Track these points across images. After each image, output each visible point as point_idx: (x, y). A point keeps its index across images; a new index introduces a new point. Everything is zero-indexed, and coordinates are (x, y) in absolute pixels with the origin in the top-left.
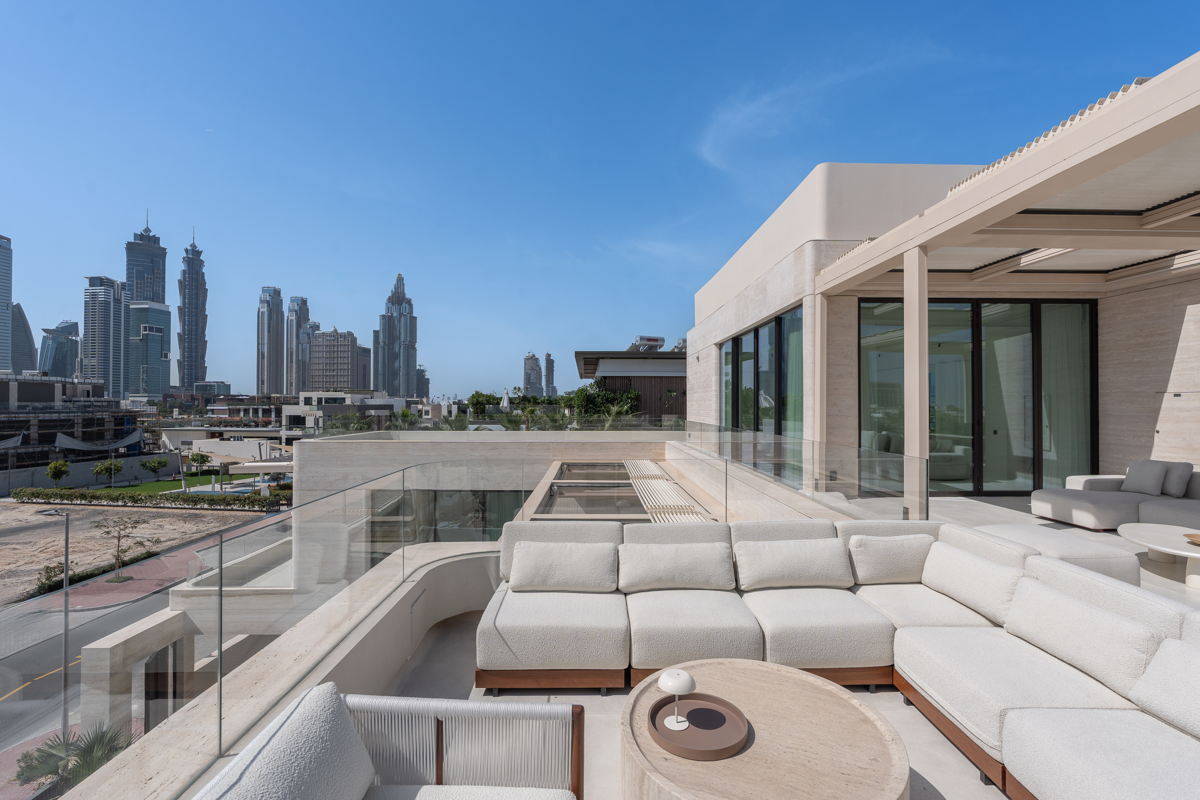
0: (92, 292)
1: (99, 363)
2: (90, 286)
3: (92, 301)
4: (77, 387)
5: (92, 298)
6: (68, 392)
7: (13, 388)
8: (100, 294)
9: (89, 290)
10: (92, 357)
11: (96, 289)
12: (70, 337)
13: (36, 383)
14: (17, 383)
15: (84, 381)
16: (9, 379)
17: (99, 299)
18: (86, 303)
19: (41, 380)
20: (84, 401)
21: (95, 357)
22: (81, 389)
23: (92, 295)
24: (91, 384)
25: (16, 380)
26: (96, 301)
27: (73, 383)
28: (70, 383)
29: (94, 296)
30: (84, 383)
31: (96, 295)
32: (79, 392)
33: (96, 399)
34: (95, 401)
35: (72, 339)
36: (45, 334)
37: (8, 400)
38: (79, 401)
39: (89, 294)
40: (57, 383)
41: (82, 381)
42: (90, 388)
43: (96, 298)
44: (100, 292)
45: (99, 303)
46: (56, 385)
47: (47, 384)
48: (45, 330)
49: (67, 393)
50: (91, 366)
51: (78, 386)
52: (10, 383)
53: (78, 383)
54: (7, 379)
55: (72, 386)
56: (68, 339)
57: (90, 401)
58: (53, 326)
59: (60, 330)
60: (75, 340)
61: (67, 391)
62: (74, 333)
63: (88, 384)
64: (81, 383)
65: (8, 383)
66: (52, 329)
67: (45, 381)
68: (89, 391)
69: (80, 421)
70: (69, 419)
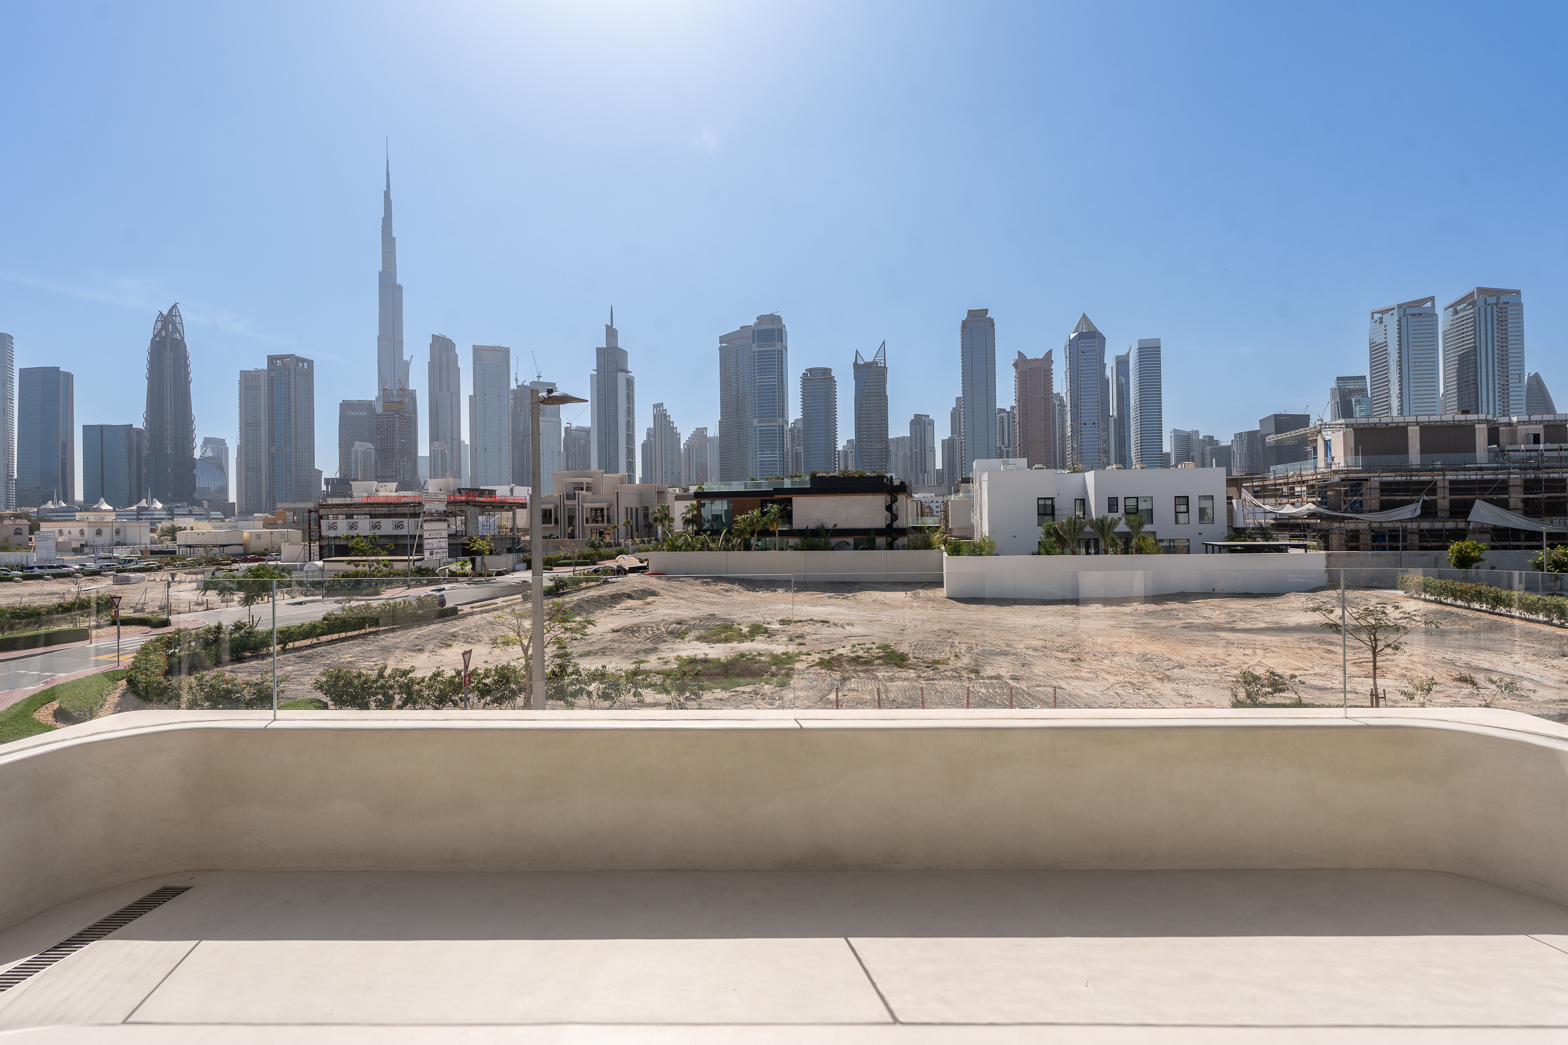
4: (1517, 429)
6: (1503, 439)
7: (1414, 434)
13: (1446, 426)
14: (1418, 428)
15: (1530, 418)
16: (1408, 423)
19: (1454, 421)
20: (1527, 451)
22: (1523, 433)
24: (1541, 422)
25: (1418, 423)
27: (1510, 424)
28: (1505, 423)
30: (1529, 422)
32: (1520, 437)
33: (1549, 446)
34: (1546, 450)
37: (1407, 452)
38: (1519, 451)
40: (1479, 423)
41: (1526, 418)
42: (1539, 429)
46: (1477, 426)
47: (1463, 425)
49: (1501, 441)
51: (1519, 427)
52: (1409, 428)
53: (1518, 422)
54: (1404, 422)
55: (1509, 428)
57: (1537, 451)
61: (1501, 437)
63: (1536, 422)
64: (1524, 423)
65: (1406, 428)
67: (1460, 421)
68: (1539, 434)
69: (1519, 482)
70: (1498, 480)
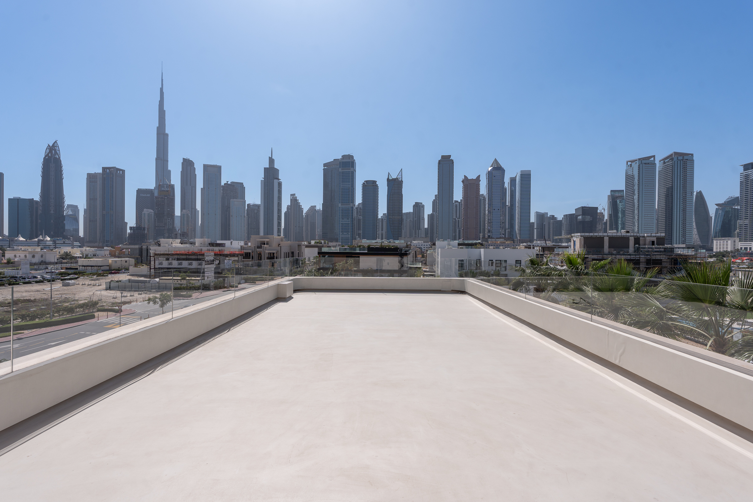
0: (746, 175)
1: (750, 222)
2: (744, 170)
3: (746, 180)
5: (746, 178)
7: (606, 240)
8: (751, 174)
9: (743, 173)
10: (745, 219)
11: (748, 172)
12: (734, 207)
13: (619, 237)
14: (608, 238)
15: (651, 235)
16: (604, 236)
17: (751, 178)
18: (741, 182)
19: (621, 235)
20: (650, 248)
21: (748, 218)
22: (648, 240)
23: (746, 176)
24: (655, 236)
25: (608, 236)
26: (748, 180)
27: (644, 237)
28: (642, 236)
29: (747, 177)
30: (651, 236)
31: (748, 176)
32: (647, 242)
33: (659, 246)
34: (657, 248)
35: (735, 208)
36: (717, 207)
37: (604, 248)
38: (646, 248)
39: (743, 176)
40: (631, 237)
41: (650, 235)
42: (655, 239)
43: (748, 178)
44: (751, 173)
45: (751, 181)
47: (625, 237)
48: (717, 205)
50: (745, 224)
51: (647, 238)
52: (605, 238)
53: (647, 236)
54: (603, 235)
55: (644, 238)
56: (732, 208)
58: (722, 201)
59: (727, 203)
60: (737, 208)
61: (640, 242)
62: (736, 204)
63: (653, 237)
64: (649, 236)
65: (604, 237)
66: (722, 203)
68: (654, 241)
69: (644, 260)
70: (636, 259)
